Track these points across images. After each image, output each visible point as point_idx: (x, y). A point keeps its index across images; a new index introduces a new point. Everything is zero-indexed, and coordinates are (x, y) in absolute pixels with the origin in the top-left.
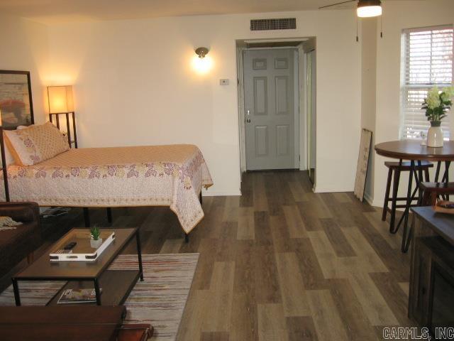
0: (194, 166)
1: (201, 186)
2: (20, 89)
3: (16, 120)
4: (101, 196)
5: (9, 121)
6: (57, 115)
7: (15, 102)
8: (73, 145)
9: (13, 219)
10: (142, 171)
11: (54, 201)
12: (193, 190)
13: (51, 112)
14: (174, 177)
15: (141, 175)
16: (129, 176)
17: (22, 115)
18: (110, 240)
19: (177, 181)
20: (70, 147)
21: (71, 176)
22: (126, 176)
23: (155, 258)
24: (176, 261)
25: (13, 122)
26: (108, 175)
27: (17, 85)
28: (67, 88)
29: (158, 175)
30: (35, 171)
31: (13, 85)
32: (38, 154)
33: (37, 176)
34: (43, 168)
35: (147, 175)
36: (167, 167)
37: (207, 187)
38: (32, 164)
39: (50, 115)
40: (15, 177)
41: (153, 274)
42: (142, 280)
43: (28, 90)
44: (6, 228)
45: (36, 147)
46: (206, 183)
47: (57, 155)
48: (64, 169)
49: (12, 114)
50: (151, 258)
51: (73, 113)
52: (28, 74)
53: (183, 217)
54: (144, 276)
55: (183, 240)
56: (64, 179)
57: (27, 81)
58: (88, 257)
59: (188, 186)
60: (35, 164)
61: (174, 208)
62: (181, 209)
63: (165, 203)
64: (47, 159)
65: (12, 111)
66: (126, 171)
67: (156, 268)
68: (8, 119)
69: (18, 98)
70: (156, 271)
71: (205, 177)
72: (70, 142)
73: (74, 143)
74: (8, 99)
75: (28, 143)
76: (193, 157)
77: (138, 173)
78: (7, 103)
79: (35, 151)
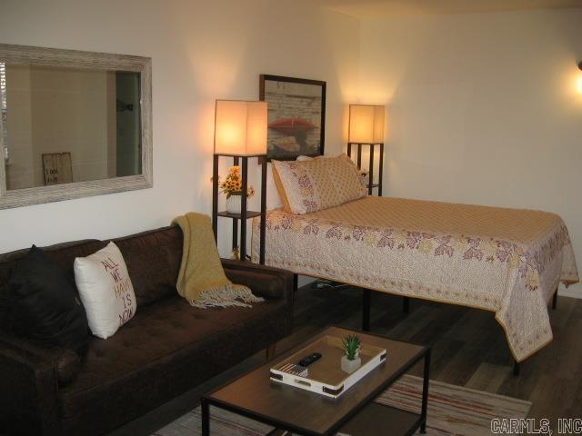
0: (549, 251)
1: (559, 281)
2: (309, 104)
3: (298, 147)
4: (391, 276)
5: (286, 148)
6: (360, 145)
7: (298, 123)
8: (375, 190)
9: (253, 293)
10: (460, 247)
11: (323, 272)
12: (539, 292)
13: (351, 141)
14: (510, 267)
15: (458, 254)
16: (437, 252)
17: (308, 142)
18: (375, 362)
19: (514, 273)
20: (370, 193)
21: (353, 239)
22: (433, 252)
23: (456, 393)
24: (489, 408)
25: (291, 150)
26: (405, 245)
27: (304, 100)
28: (377, 110)
29: (484, 258)
30: (304, 224)
31: (300, 100)
32: (316, 199)
33: (306, 231)
34: (315, 221)
35: (468, 256)
36: (501, 248)
37: (568, 283)
38: (304, 212)
39: (349, 145)
40: (277, 228)
41: (445, 425)
42: (423, 431)
43: (320, 107)
44: (238, 304)
45: (315, 188)
46: (566, 277)
47: (344, 204)
48: (345, 226)
49: (292, 139)
50: (449, 393)
51: (382, 145)
52: (323, 85)
53: (515, 335)
54: (427, 424)
55: (510, 369)
56: (342, 241)
57: (320, 95)
58: (326, 390)
59: (533, 286)
60: (307, 213)
61: (501, 318)
62: (514, 320)
63: (490, 306)
64: (328, 208)
65: (293, 135)
66: (435, 244)
67: (452, 414)
68: (285, 145)
69: (305, 117)
70: (451, 420)
71: (567, 267)
72: (370, 186)
73: (377, 188)
74: (289, 117)
75: (304, 182)
76: (551, 235)
77: (453, 250)
78: (288, 122)
79: (312, 194)
